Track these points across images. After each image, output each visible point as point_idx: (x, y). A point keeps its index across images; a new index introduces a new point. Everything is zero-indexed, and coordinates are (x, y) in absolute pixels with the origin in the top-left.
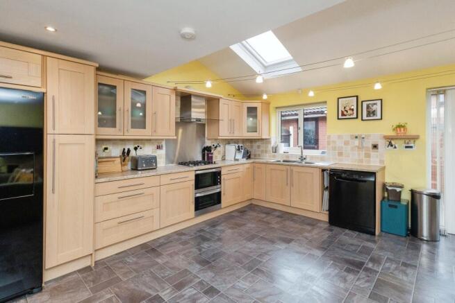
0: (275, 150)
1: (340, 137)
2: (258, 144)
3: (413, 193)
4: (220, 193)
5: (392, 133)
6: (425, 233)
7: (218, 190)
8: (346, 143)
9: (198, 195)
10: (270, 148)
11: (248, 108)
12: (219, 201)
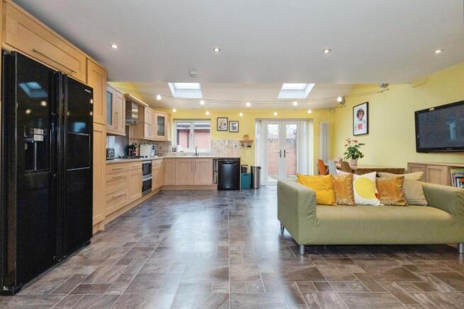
0: (175, 150)
1: (218, 141)
2: (160, 145)
3: (252, 167)
4: (151, 180)
5: (242, 139)
6: (256, 187)
7: (149, 178)
8: (222, 145)
9: (144, 180)
10: (170, 148)
11: (159, 117)
12: (151, 187)
